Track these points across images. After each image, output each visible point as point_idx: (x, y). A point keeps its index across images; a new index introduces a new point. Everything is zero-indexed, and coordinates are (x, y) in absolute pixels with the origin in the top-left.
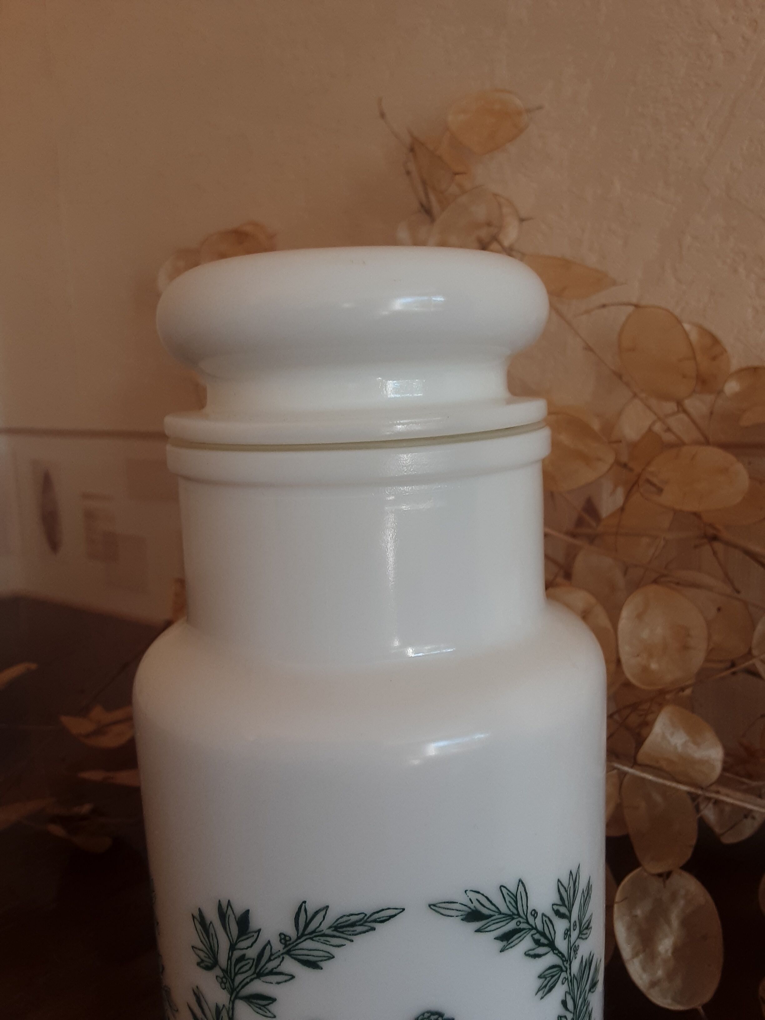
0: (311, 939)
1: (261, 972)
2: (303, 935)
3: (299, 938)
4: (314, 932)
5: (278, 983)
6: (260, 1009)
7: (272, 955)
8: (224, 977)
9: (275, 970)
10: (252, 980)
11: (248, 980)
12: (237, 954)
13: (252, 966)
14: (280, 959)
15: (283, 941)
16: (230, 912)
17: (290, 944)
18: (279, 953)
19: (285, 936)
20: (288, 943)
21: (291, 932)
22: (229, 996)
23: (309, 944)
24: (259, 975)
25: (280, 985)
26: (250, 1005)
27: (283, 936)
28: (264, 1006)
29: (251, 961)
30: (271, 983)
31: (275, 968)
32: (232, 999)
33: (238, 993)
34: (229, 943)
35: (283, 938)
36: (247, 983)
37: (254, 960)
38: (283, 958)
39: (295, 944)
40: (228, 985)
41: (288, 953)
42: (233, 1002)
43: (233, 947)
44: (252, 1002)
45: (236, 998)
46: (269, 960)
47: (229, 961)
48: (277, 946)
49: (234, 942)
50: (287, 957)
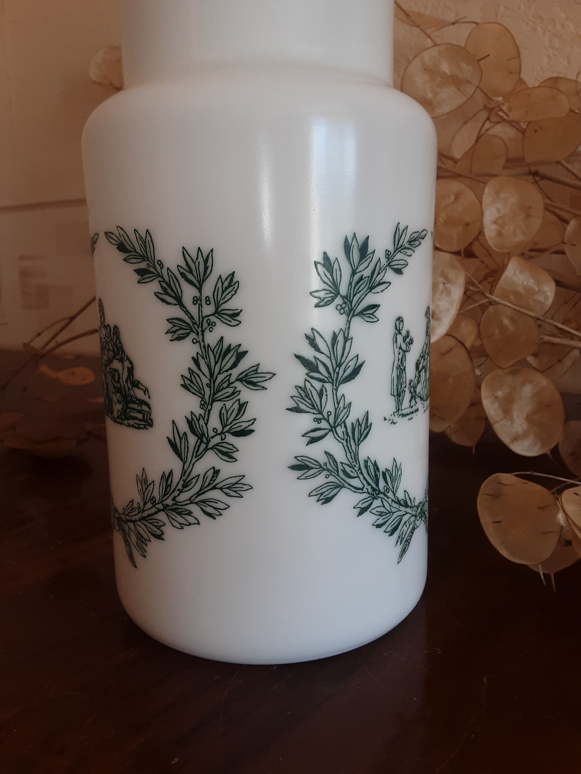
0: (400, 251)
1: (373, 285)
2: (397, 249)
3: (395, 252)
4: (401, 246)
5: (382, 291)
6: (370, 317)
7: (380, 269)
8: (345, 303)
9: (381, 281)
10: (366, 295)
11: (363, 296)
12: (357, 277)
13: (367, 283)
14: (385, 270)
15: (387, 256)
16: (354, 243)
17: (390, 258)
18: (385, 266)
19: (389, 251)
20: (390, 256)
21: (391, 248)
22: (347, 317)
23: (399, 256)
24: (371, 289)
25: (383, 292)
26: (363, 318)
27: (387, 252)
28: (372, 314)
29: (366, 279)
30: (378, 292)
31: (382, 279)
32: (349, 319)
33: (354, 311)
34: (352, 270)
35: (388, 254)
36: (363, 299)
37: (369, 277)
38: (386, 269)
39: (392, 257)
40: (347, 309)
41: (389, 265)
42: (349, 322)
43: (354, 273)
44: (364, 315)
45: (353, 316)
46: (379, 273)
47: (350, 286)
48: (384, 261)
49: (356, 268)
50: (388, 268)
